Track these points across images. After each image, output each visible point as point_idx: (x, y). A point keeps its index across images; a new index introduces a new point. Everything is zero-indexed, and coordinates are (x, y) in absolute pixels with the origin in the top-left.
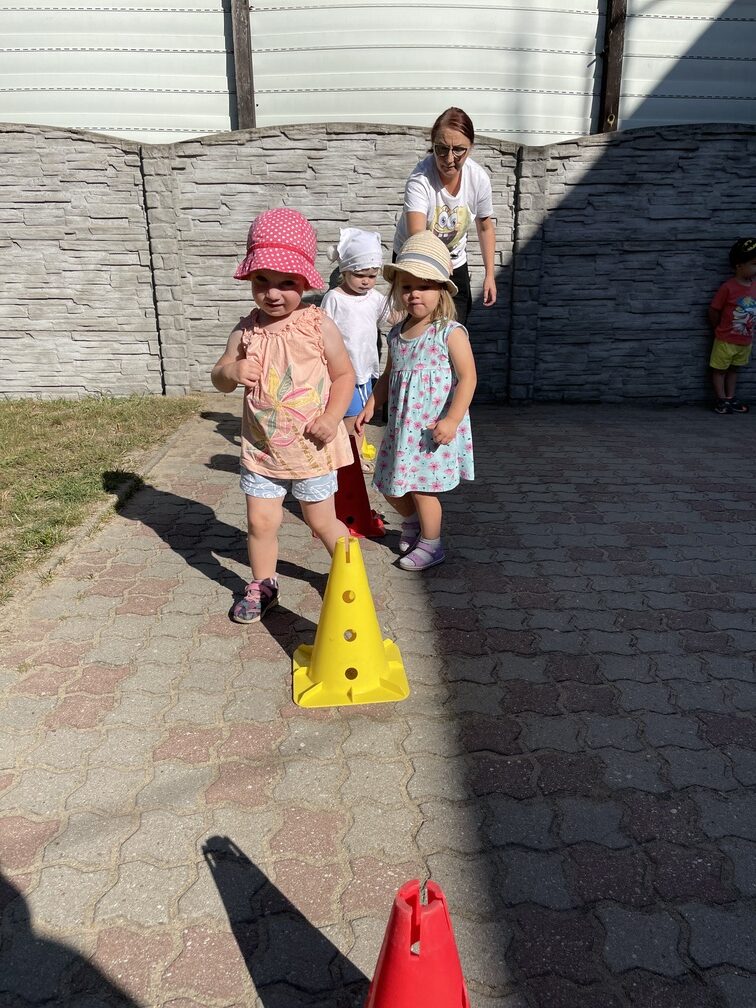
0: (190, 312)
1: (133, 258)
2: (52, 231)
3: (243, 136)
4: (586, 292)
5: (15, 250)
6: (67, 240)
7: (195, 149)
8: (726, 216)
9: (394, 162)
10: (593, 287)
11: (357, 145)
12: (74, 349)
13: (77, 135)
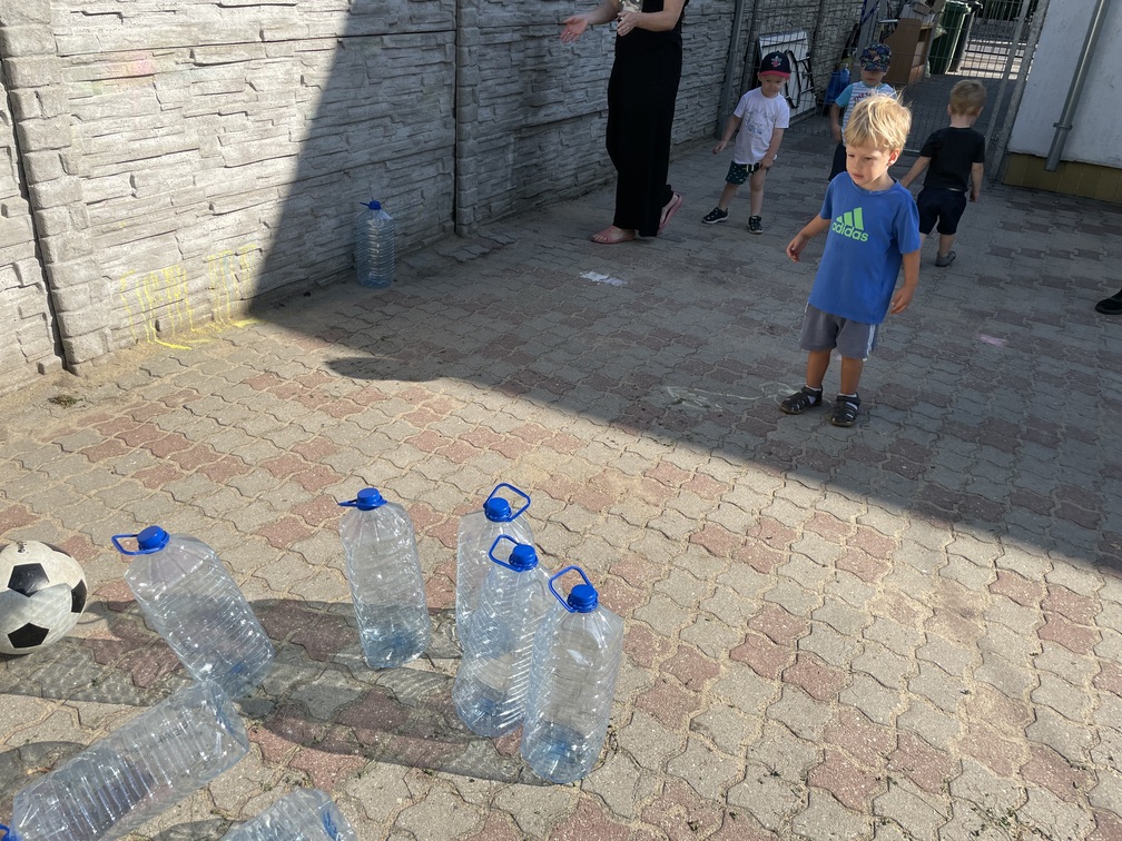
4: (152, 142)
10: (161, 132)
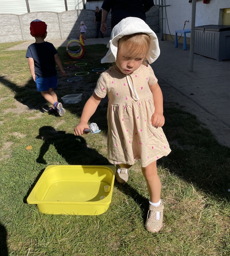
0: (25, 32)
1: (18, 26)
2: (10, 24)
3: (29, 13)
5: (6, 26)
6: (11, 25)
7: (24, 15)
8: (80, 18)
9: (45, 15)
11: (41, 14)
12: (13, 36)
13: (11, 14)
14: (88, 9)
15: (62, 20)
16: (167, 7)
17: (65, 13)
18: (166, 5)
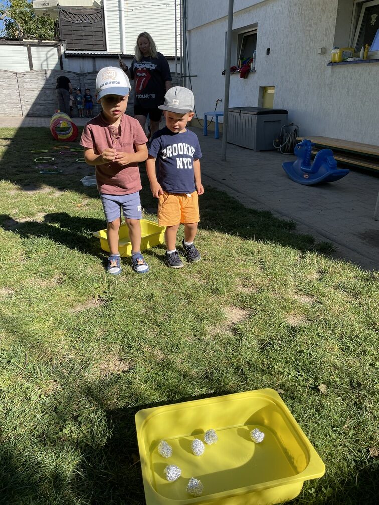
14: (68, 69)
15: (24, 84)
16: (191, 78)
17: (28, 74)
18: (191, 75)
